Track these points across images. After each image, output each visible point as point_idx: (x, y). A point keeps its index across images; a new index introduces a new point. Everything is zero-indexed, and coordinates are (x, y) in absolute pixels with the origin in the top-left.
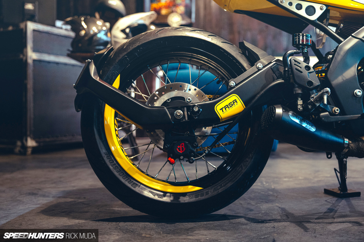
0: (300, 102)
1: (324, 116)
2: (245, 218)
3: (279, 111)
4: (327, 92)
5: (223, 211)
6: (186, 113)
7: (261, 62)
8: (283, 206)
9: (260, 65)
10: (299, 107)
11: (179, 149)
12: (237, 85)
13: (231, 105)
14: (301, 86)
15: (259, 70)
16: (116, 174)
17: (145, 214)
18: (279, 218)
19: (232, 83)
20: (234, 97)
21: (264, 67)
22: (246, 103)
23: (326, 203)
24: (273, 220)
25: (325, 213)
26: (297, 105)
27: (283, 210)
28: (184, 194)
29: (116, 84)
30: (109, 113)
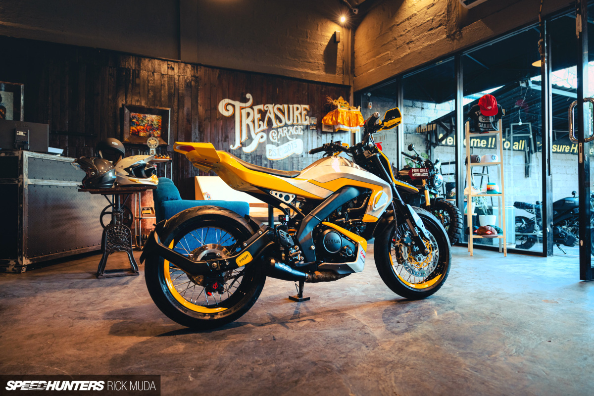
0: (283, 255)
1: (296, 264)
2: (251, 323)
3: (273, 261)
4: (300, 253)
5: (239, 320)
6: (219, 264)
7: (261, 230)
8: (269, 312)
9: (260, 232)
10: (283, 258)
11: (214, 286)
12: (248, 245)
13: (245, 258)
14: (283, 246)
15: (260, 235)
16: (174, 305)
17: (187, 327)
18: (270, 321)
19: (245, 244)
20: (247, 253)
21: (262, 233)
22: (253, 256)
23: (292, 307)
24: (266, 323)
25: (294, 314)
26: (282, 256)
27: (270, 315)
28: (216, 314)
29: (171, 246)
30: (167, 263)
